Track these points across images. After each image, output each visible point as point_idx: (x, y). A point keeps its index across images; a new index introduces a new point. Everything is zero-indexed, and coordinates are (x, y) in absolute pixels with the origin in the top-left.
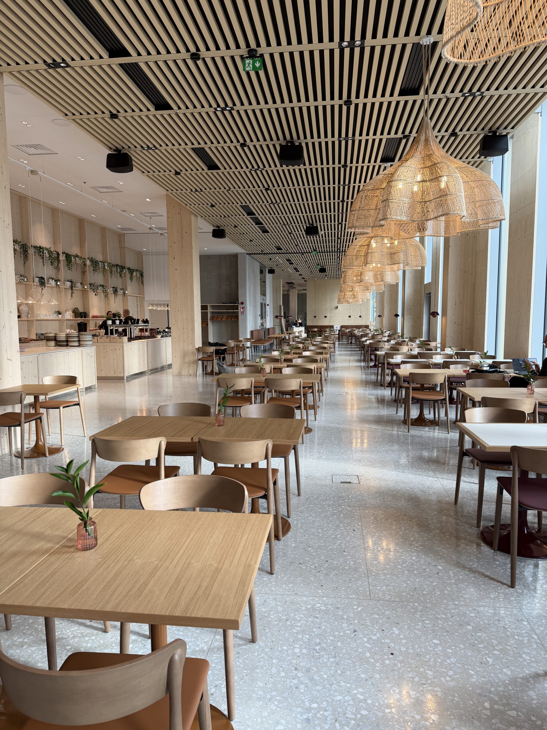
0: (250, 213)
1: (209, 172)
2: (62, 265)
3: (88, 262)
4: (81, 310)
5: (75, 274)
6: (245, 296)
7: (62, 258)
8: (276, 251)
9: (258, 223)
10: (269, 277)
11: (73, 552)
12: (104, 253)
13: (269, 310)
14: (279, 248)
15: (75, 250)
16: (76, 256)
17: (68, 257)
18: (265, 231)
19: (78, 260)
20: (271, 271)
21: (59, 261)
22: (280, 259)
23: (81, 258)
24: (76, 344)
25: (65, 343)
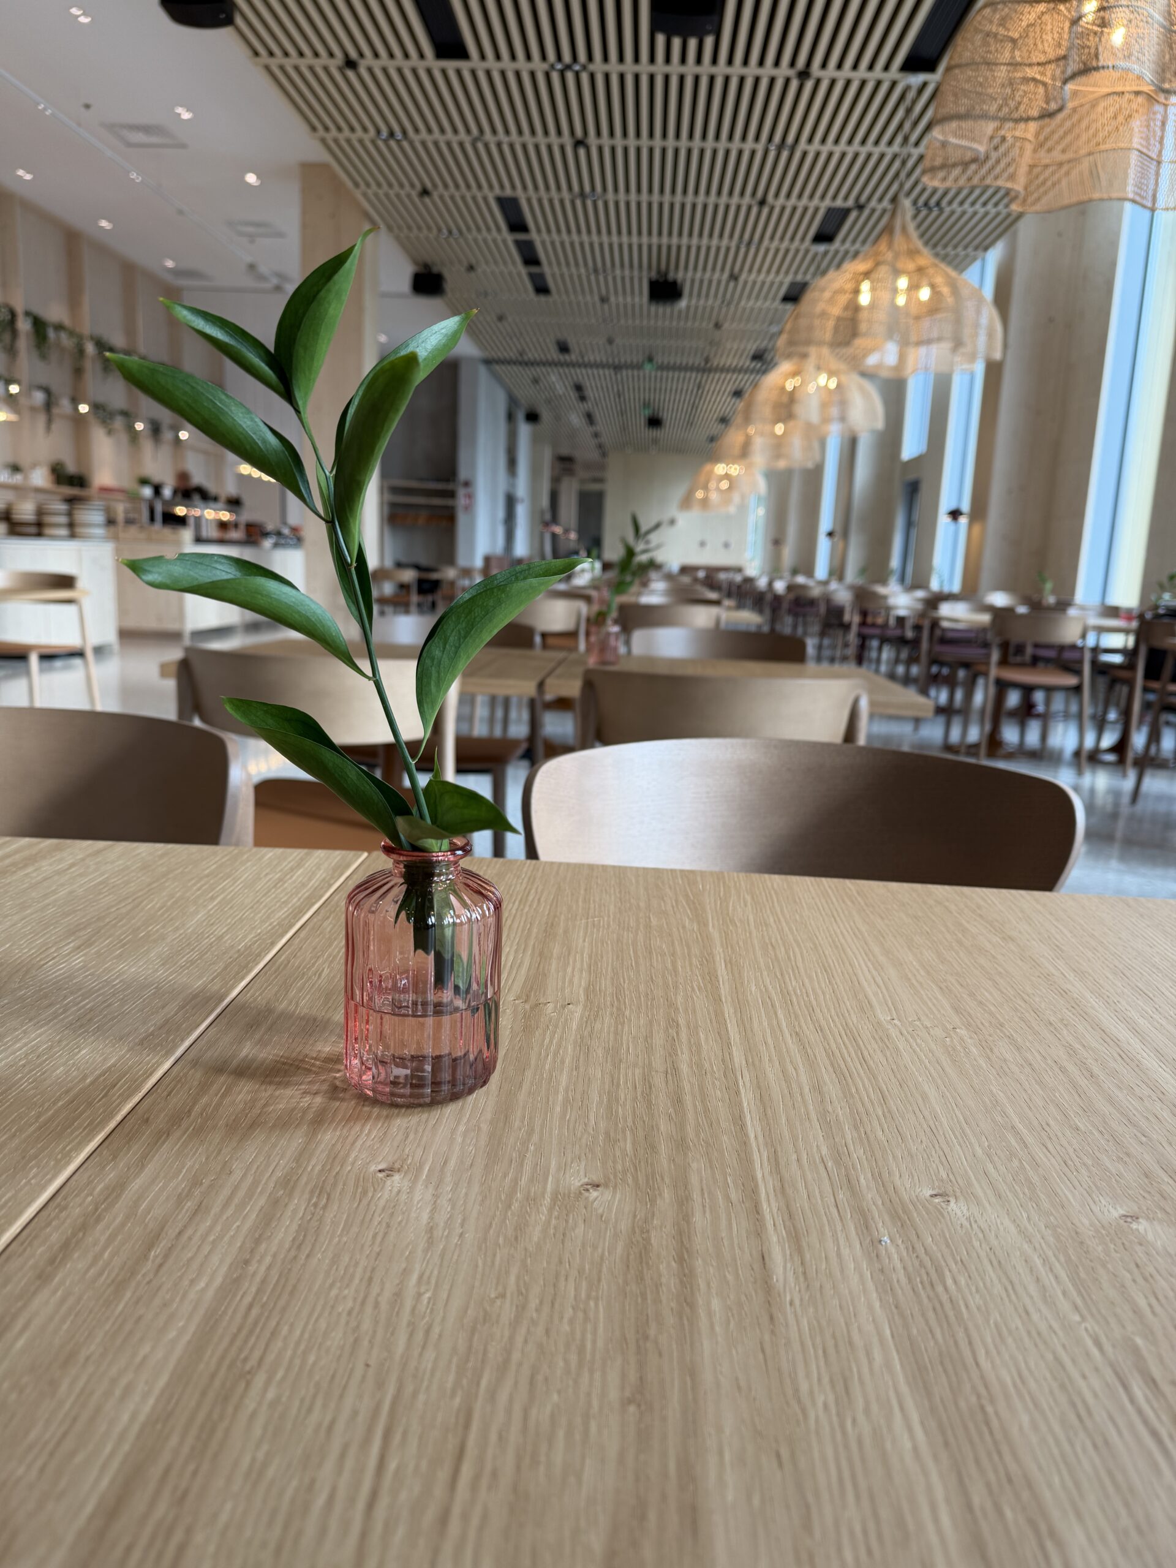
0: (517, 225)
1: (437, 65)
2: (23, 344)
3: (90, 348)
4: (71, 468)
5: (56, 375)
6: (473, 465)
7: (24, 326)
8: (554, 354)
9: (530, 259)
10: (524, 430)
11: (319, 1120)
12: (130, 331)
13: (522, 512)
14: (564, 348)
15: (55, 312)
16: (59, 327)
17: (39, 326)
18: (542, 289)
19: (66, 340)
20: (532, 417)
21: (14, 333)
22: (558, 382)
23: (71, 333)
24: (64, 532)
25: (33, 530)
